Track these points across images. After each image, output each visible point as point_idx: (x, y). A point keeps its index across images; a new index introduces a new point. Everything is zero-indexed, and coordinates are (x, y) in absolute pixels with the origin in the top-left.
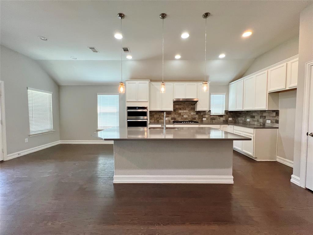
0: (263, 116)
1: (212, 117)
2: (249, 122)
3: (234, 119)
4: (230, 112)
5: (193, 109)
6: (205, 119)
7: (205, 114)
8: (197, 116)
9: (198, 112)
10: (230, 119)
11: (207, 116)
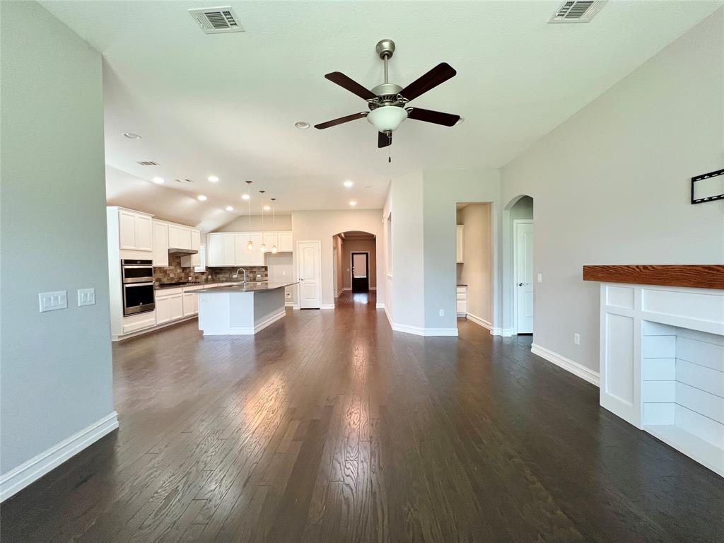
0: (253, 272)
1: (196, 275)
2: (236, 278)
3: (212, 278)
4: (208, 269)
5: (179, 264)
6: (190, 278)
7: (190, 272)
8: (183, 275)
9: (184, 269)
10: (210, 277)
11: (192, 274)
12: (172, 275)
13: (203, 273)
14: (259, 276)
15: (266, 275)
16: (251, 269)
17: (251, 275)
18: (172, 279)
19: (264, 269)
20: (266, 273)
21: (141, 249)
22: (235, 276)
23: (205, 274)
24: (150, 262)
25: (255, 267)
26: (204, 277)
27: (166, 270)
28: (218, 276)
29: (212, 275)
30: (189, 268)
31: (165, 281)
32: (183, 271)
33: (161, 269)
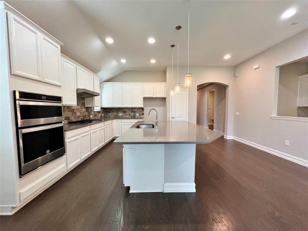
0: (133, 111)
1: (95, 113)
2: (122, 116)
3: (104, 115)
4: (103, 109)
5: (84, 104)
6: (91, 116)
7: (91, 111)
8: (86, 113)
9: (87, 108)
10: (103, 115)
11: (92, 113)
12: (78, 114)
13: (99, 112)
14: (137, 114)
15: (143, 114)
16: (132, 109)
17: (132, 114)
18: (79, 117)
19: (141, 110)
20: (142, 112)
21: (47, 80)
22: (120, 114)
23: (101, 113)
24: (59, 99)
25: (135, 108)
26: (100, 115)
27: (74, 109)
28: (108, 114)
29: (104, 114)
30: (91, 107)
31: (73, 119)
32: (86, 110)
33: (69, 108)
